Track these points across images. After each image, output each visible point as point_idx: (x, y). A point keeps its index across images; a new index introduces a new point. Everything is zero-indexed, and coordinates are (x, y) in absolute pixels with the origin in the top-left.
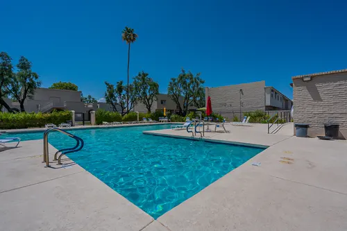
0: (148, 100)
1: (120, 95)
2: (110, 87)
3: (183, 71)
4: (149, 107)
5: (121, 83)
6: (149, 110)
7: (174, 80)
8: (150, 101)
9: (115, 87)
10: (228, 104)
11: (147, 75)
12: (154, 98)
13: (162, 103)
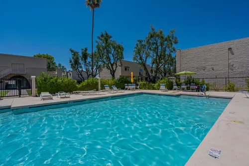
0: (112, 65)
1: (85, 62)
2: (75, 54)
3: (153, 29)
4: (113, 73)
5: (86, 50)
6: (113, 76)
7: (141, 41)
8: (114, 67)
9: (80, 54)
10: (208, 67)
11: (111, 37)
12: (118, 63)
13: (126, 70)
